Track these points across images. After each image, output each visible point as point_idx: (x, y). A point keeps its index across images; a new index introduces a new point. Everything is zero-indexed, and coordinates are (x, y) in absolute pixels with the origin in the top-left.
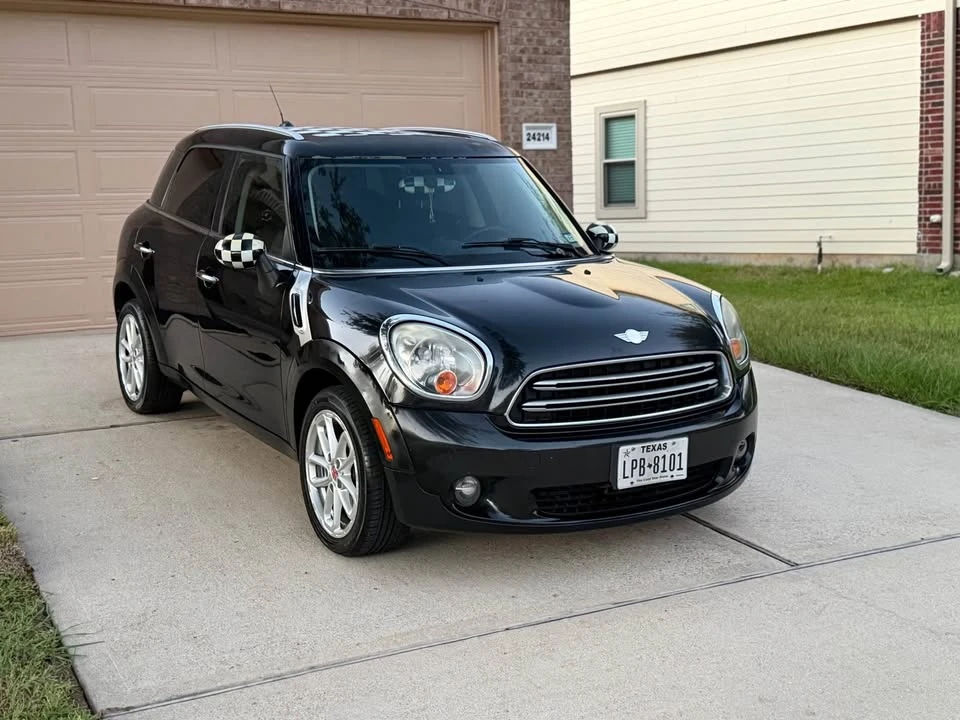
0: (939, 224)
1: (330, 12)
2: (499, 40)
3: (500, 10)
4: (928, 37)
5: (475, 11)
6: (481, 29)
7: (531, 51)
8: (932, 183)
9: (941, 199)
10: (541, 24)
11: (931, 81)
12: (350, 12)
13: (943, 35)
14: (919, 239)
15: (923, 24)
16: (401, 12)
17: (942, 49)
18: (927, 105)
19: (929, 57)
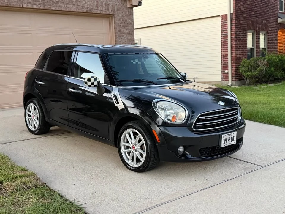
0: (228, 73)
1: (66, 10)
2: (114, 20)
3: (114, 11)
4: (223, 21)
5: (108, 11)
6: (108, 16)
7: (123, 23)
8: (225, 62)
9: (228, 66)
10: (126, 15)
11: (224, 33)
12: (72, 10)
13: (227, 21)
14: (222, 77)
15: (221, 18)
16: (87, 11)
17: (227, 24)
18: (223, 40)
19: (223, 27)
